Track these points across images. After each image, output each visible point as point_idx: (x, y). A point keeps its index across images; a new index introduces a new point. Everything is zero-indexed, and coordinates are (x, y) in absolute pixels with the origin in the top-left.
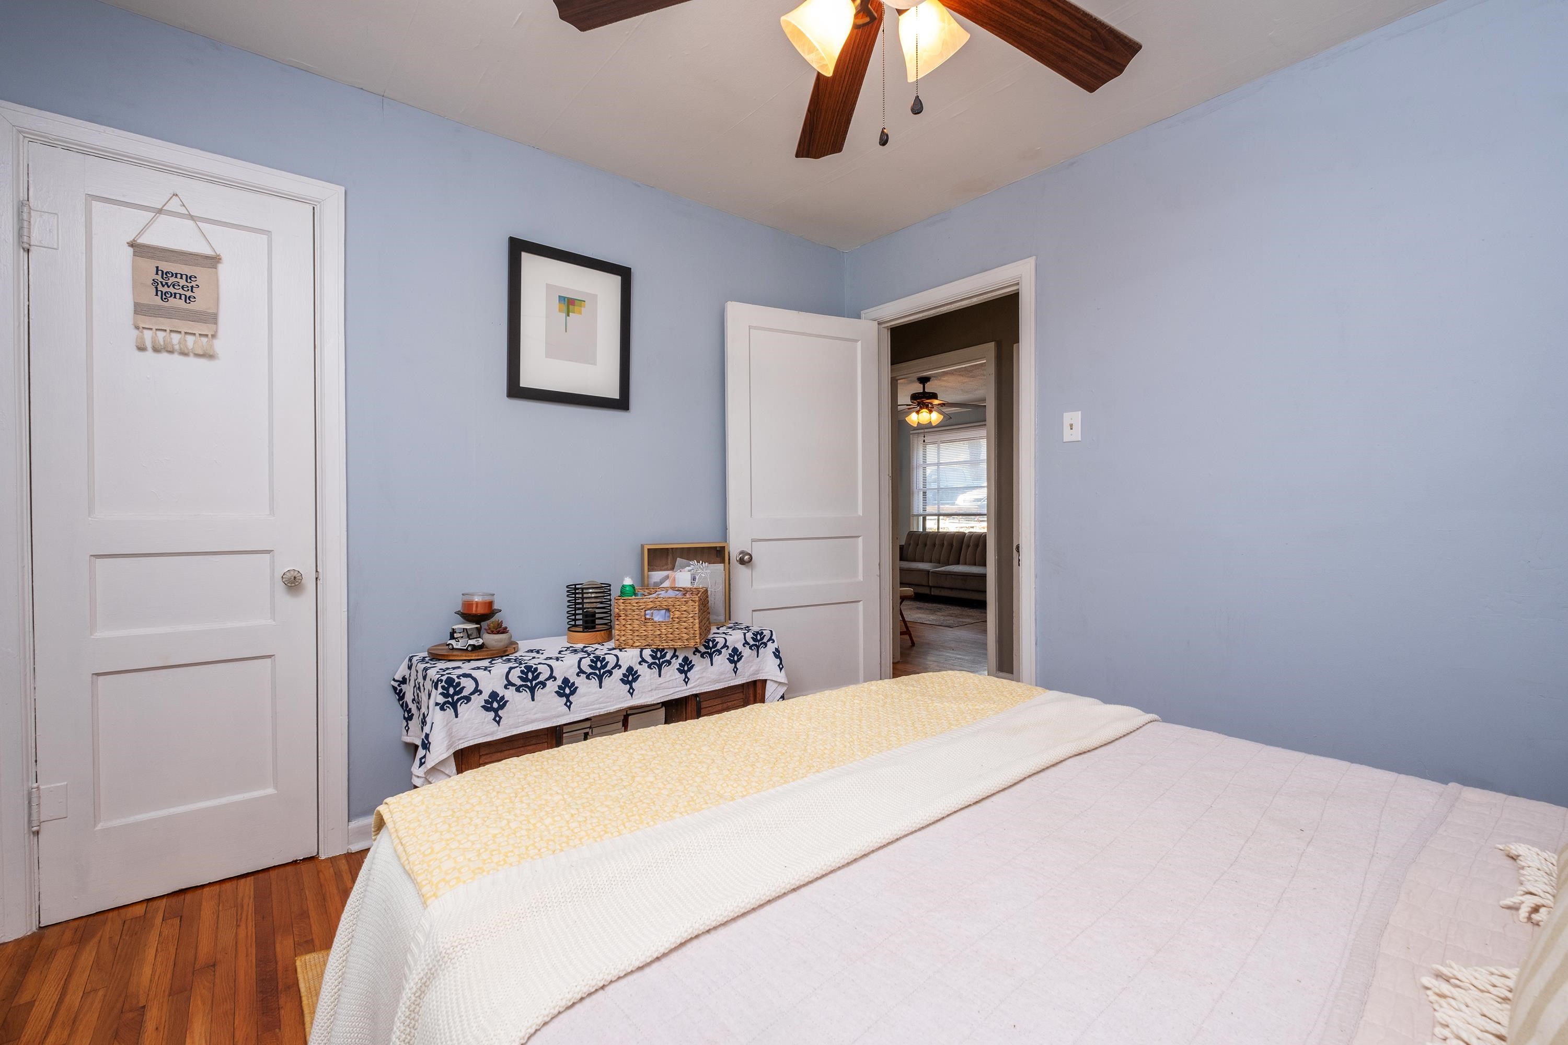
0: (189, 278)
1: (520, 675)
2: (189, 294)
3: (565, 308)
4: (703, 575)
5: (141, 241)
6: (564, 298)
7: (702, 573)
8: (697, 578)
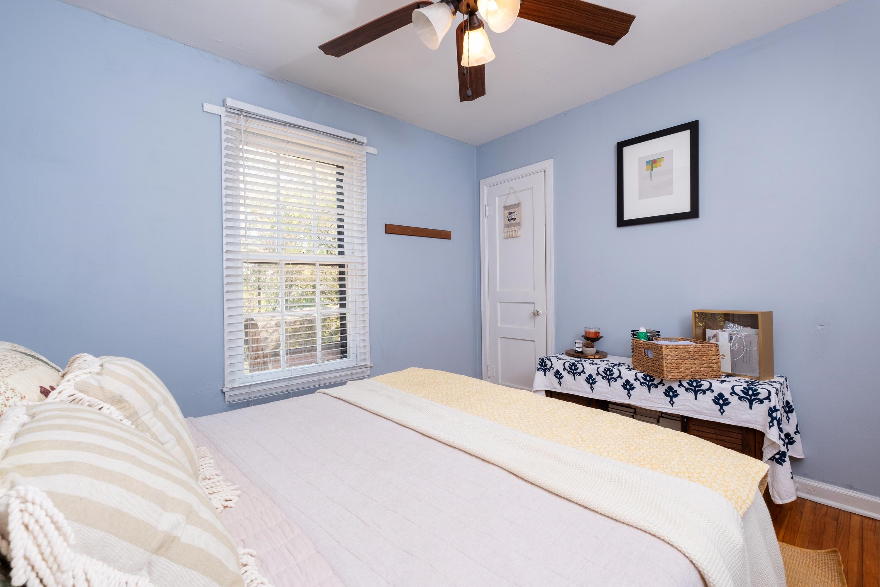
0: (515, 212)
1: (604, 371)
2: (514, 218)
3: (650, 167)
4: (739, 336)
5: (506, 205)
6: (649, 161)
7: (738, 335)
8: (734, 337)
